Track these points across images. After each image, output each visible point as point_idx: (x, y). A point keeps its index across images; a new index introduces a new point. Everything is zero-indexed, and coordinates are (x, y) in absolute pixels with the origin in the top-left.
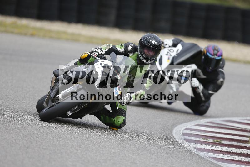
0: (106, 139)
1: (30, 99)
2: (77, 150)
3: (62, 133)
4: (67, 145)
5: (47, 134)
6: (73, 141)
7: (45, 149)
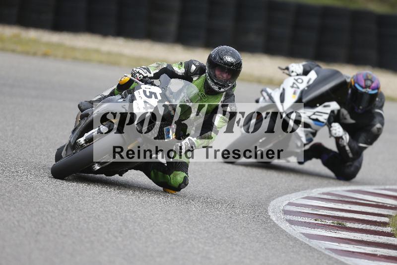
0: (161, 219)
1: (42, 157)
2: (116, 237)
3: (93, 211)
4: (100, 230)
5: (68, 211)
6: (110, 223)
7: (65, 236)
